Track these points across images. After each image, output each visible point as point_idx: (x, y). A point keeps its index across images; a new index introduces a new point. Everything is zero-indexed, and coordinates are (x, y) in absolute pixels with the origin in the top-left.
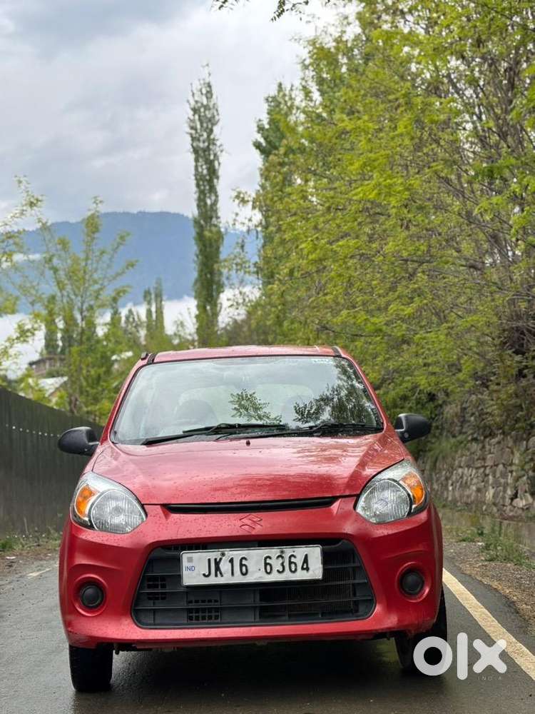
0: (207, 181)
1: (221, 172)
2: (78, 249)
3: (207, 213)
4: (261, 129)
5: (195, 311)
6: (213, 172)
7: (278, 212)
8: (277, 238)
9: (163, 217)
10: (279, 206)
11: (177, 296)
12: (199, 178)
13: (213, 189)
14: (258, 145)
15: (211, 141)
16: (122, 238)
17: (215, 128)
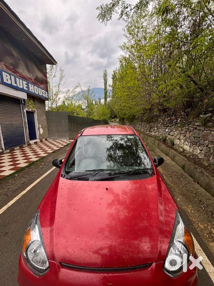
0: (106, 84)
1: (107, 82)
2: (87, 94)
3: (105, 88)
4: (112, 76)
5: (104, 101)
6: (106, 82)
7: (115, 88)
8: (115, 92)
9: (101, 88)
10: (115, 87)
11: (102, 99)
12: (105, 83)
13: (106, 85)
14: (112, 78)
15: (106, 78)
16: (93, 92)
17: (107, 76)
